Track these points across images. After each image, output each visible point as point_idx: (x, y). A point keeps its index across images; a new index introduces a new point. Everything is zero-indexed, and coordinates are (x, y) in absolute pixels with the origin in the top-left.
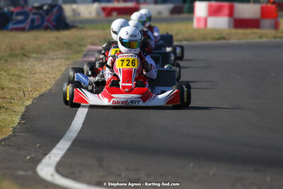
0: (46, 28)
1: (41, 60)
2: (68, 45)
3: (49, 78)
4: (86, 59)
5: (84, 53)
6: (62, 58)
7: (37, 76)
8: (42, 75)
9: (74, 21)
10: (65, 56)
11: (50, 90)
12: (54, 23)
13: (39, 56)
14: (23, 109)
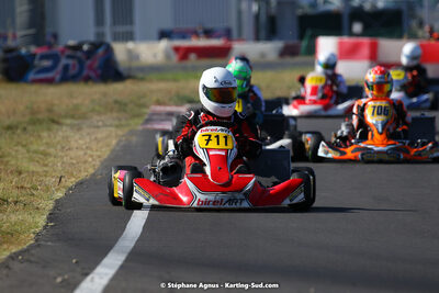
0: (87, 79)
1: (79, 129)
2: (120, 106)
3: (91, 156)
4: (149, 126)
5: (146, 117)
6: (111, 126)
7: (72, 154)
8: (81, 153)
9: (130, 69)
10: (116, 122)
11: (94, 175)
12: (99, 72)
13: (76, 122)
14: (51, 205)
